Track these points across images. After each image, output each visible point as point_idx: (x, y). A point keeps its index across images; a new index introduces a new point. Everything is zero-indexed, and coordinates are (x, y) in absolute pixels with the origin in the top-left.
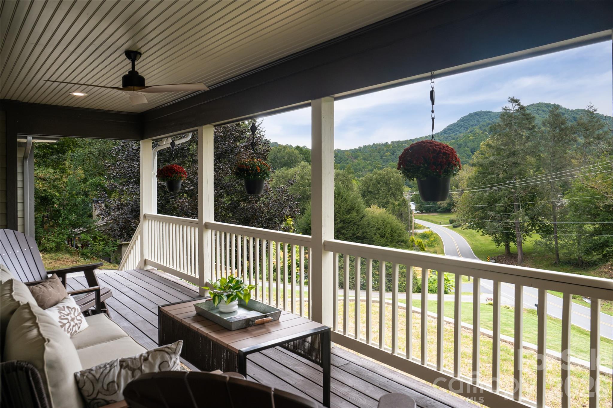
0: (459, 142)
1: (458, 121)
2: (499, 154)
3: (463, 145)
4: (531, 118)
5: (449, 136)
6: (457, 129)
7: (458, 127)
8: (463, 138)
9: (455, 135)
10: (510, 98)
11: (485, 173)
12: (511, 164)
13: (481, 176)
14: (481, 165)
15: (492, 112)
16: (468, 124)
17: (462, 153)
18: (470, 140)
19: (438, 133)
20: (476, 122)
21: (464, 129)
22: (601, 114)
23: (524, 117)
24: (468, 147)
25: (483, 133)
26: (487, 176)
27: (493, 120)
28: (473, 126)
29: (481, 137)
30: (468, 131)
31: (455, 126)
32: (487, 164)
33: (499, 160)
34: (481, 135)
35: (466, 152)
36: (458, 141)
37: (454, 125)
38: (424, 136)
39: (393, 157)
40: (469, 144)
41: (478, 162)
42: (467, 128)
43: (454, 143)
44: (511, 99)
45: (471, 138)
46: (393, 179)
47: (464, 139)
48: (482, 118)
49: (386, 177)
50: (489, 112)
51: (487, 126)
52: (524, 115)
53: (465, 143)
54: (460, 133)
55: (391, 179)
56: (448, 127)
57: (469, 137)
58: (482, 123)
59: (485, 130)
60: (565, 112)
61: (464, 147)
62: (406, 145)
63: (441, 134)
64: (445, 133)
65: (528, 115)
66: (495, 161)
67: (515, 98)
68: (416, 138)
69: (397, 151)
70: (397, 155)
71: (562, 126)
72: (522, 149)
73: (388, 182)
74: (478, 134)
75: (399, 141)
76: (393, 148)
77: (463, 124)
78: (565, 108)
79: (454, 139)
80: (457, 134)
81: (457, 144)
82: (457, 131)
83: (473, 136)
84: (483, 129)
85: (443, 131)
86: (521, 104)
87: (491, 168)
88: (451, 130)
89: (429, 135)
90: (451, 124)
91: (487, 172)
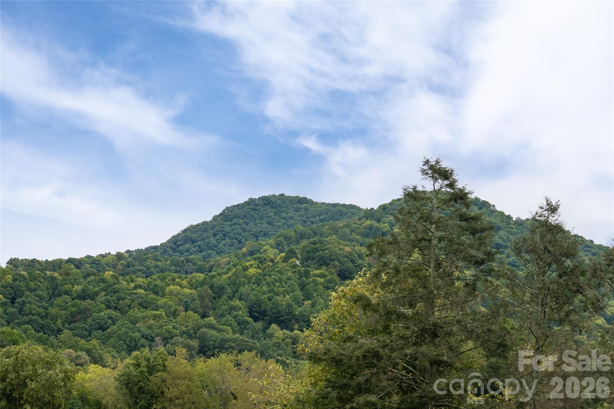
0: (219, 281)
1: (215, 218)
2: (386, 330)
3: (229, 290)
4: (483, 230)
5: (188, 261)
6: (213, 240)
7: (215, 235)
8: (230, 269)
9: (204, 258)
10: (427, 162)
11: (345, 387)
12: (427, 365)
13: (334, 394)
14: (337, 362)
15: (310, 202)
16: (244, 231)
17: (222, 316)
18: (249, 279)
19: (155, 248)
20: (265, 227)
21: (232, 245)
22: (587, 238)
23: (463, 223)
24: (240, 299)
25: (285, 260)
26: (352, 397)
27: (314, 226)
28: (256, 236)
29: (281, 273)
30: (244, 249)
31: (205, 231)
32: (358, 358)
33: (392, 350)
34: (281, 265)
35: (235, 313)
36: (214, 276)
37: (204, 227)
38: (113, 253)
39: (10, 310)
40: (243, 290)
41: (327, 351)
42: (240, 242)
43: (202, 284)
44: (432, 167)
45: (252, 271)
46: (32, 385)
47: (229, 275)
48: (284, 215)
49: (12, 376)
50: (304, 200)
51: (298, 243)
52: (463, 218)
53: (235, 284)
54: (218, 253)
55: (26, 385)
56: (185, 231)
57: (246, 269)
58: (282, 231)
59: (292, 254)
60: (502, 225)
61: (231, 298)
62: (56, 274)
63: (165, 252)
64: (174, 250)
65: (475, 219)
66: (381, 350)
67: (445, 164)
68: (88, 257)
69: (27, 293)
70: (24, 303)
71: (568, 263)
72: (459, 322)
73: (15, 394)
74: (272, 261)
75: (34, 261)
76: (15, 280)
77: (228, 229)
78: (502, 213)
79: (200, 270)
80: (209, 256)
81: (211, 287)
82: (210, 248)
83: (259, 267)
84: (286, 249)
85: (169, 241)
86: (460, 185)
87: (367, 371)
88: (193, 242)
89: (128, 251)
90: (195, 223)
91: (353, 383)
